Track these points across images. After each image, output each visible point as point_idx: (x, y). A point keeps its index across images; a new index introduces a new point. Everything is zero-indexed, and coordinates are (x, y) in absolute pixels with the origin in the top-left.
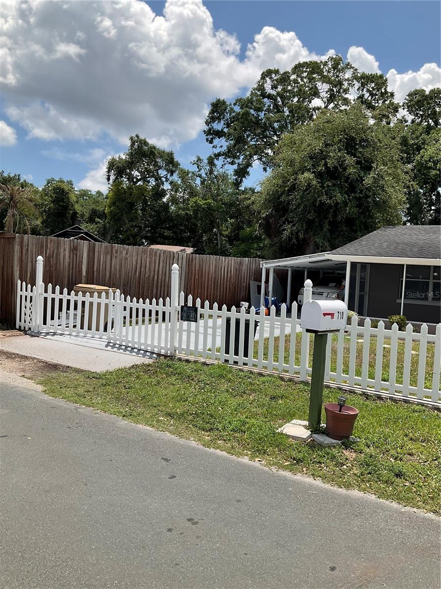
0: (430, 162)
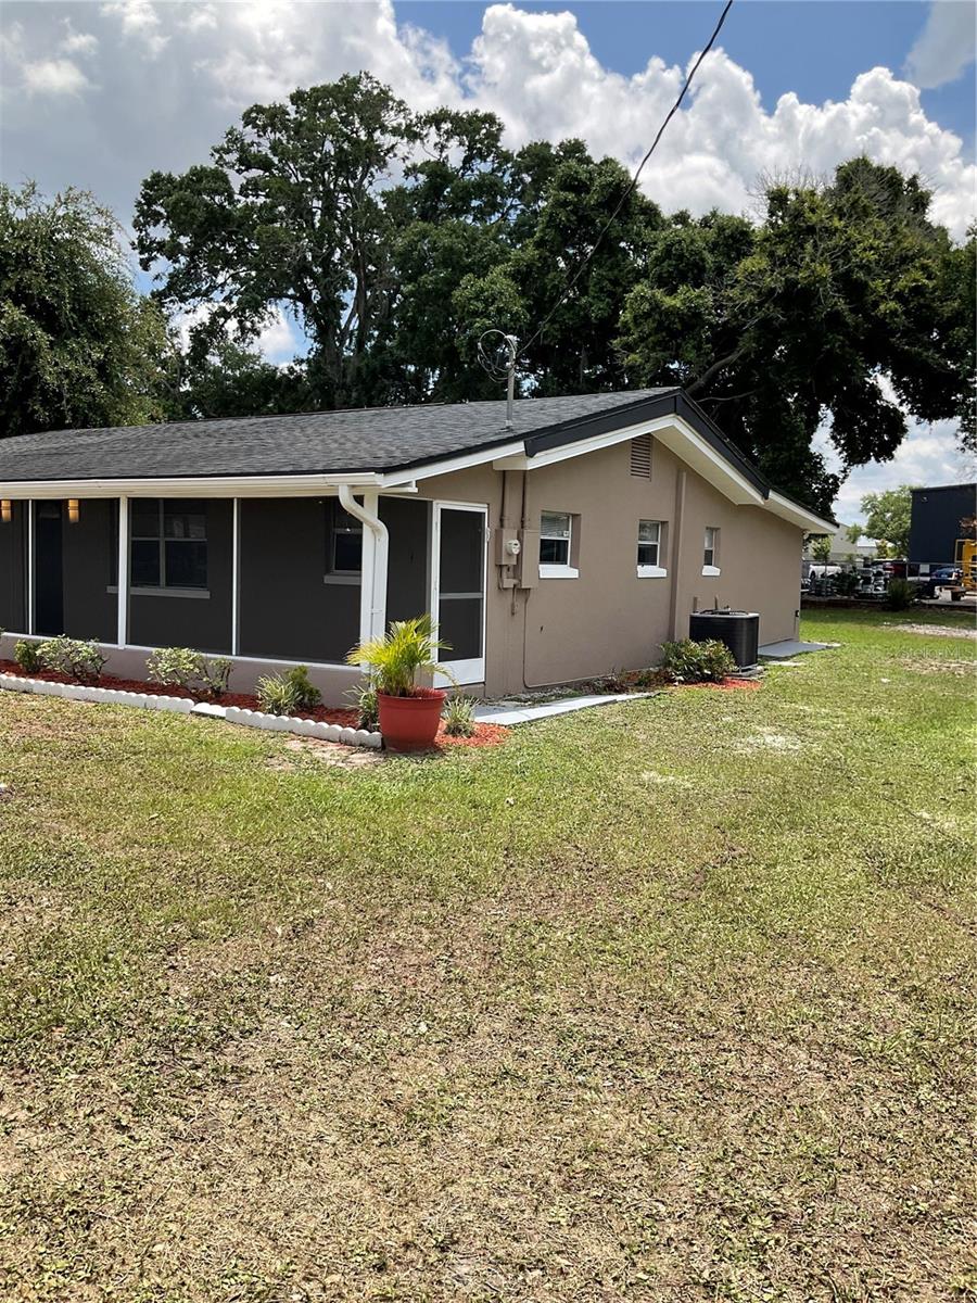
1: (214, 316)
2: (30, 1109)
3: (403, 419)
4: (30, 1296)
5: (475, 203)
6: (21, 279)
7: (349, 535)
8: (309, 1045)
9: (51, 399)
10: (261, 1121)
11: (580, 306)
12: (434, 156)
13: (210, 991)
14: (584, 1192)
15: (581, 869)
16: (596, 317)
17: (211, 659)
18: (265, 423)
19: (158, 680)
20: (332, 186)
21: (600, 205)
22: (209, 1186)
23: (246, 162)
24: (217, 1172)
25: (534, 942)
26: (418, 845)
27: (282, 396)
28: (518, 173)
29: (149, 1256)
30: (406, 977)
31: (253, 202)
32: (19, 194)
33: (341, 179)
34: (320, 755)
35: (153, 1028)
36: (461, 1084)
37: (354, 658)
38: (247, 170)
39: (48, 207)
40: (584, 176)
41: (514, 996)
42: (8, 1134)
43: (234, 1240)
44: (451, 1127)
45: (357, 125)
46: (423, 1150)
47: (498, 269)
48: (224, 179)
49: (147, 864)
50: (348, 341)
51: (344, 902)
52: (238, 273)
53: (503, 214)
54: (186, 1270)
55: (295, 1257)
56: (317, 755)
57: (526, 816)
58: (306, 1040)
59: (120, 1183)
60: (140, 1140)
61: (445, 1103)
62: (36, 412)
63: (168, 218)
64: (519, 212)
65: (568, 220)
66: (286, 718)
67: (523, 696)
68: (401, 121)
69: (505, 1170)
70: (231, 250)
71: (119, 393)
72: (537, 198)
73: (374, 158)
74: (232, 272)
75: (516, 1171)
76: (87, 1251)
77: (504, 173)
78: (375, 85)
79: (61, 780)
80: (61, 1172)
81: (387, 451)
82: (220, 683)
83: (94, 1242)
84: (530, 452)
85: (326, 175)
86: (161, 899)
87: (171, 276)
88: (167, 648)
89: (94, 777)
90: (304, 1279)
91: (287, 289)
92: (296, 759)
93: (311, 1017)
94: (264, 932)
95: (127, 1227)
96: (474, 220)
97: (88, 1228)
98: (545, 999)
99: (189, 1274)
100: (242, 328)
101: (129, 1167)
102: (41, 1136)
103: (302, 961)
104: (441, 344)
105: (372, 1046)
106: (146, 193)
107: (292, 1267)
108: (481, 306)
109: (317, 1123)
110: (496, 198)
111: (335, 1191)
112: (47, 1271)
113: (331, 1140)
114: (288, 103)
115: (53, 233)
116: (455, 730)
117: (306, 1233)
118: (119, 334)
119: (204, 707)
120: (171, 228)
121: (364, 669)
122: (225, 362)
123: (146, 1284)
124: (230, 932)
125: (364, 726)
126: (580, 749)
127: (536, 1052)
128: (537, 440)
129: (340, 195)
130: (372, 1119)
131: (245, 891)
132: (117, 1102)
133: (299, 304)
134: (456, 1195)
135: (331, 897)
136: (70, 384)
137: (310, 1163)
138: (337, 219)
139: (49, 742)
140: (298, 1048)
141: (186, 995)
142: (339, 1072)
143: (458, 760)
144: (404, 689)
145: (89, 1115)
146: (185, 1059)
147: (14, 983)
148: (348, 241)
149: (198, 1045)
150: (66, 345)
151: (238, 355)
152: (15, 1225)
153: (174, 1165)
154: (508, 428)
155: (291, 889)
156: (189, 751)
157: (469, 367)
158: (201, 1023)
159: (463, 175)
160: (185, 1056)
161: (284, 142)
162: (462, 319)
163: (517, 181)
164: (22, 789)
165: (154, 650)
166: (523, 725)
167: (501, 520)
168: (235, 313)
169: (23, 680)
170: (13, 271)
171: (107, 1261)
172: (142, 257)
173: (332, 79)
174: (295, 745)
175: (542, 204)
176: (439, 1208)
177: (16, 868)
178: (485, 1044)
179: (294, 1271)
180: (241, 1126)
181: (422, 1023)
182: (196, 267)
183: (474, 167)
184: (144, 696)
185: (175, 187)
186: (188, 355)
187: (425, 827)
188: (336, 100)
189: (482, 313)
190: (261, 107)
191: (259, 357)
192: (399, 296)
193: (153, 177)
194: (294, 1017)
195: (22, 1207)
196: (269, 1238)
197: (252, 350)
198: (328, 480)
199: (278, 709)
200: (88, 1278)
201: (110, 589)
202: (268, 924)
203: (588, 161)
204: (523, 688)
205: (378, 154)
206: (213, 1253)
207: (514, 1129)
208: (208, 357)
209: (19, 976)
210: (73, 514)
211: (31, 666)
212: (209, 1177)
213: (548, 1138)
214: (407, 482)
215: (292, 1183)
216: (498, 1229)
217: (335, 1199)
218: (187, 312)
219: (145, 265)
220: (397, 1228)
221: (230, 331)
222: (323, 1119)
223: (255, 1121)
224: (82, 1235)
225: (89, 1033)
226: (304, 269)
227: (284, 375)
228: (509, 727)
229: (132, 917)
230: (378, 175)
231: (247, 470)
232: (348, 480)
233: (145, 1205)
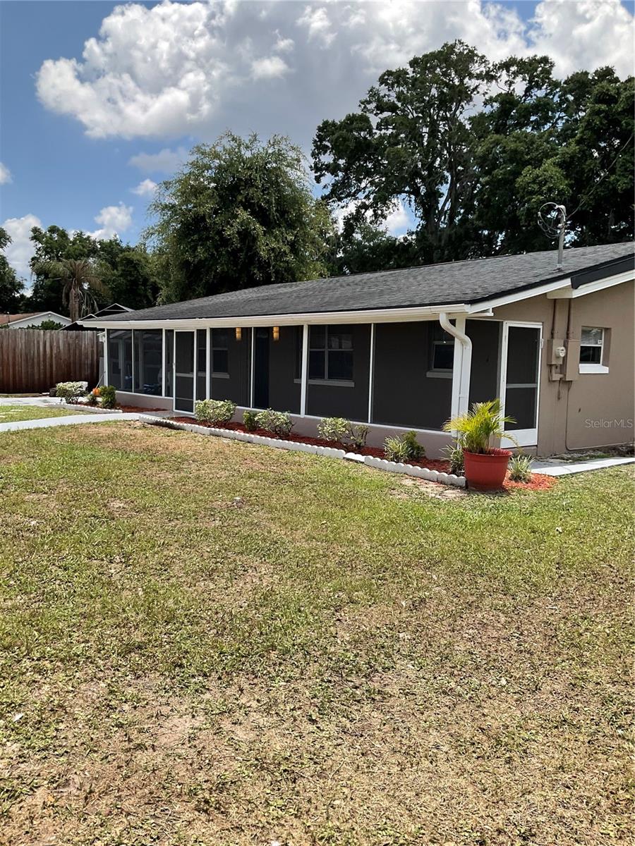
1: (359, 208)
2: (258, 701)
3: (483, 267)
4: (262, 820)
5: (533, 118)
6: (248, 194)
7: (444, 345)
8: (427, 683)
9: (263, 266)
10: (398, 730)
11: (610, 182)
12: (504, 89)
13: (362, 638)
14: (626, 815)
15: (614, 582)
16: (621, 189)
17: (355, 425)
18: (391, 274)
19: (324, 437)
20: (435, 117)
21: (624, 111)
22: (367, 767)
23: (381, 108)
24: (372, 759)
25: (581, 631)
26: (494, 556)
27: (399, 257)
28: (564, 95)
29: (332, 807)
30: (490, 645)
31: (385, 133)
32: (247, 142)
33: (441, 112)
34: (425, 489)
35: (329, 658)
36: (532, 724)
37: (447, 427)
38: (381, 113)
39: (263, 148)
40: (613, 92)
41: (568, 667)
42: (246, 715)
43: (384, 806)
44: (526, 753)
45: (453, 76)
46: (507, 766)
47: (549, 161)
48: (367, 120)
49: (321, 552)
50: (443, 218)
51: (445, 589)
52: (374, 180)
53: (553, 124)
54: (354, 820)
55: (424, 825)
56: (423, 489)
57: (572, 541)
58: (425, 679)
59: (312, 756)
60: (323, 730)
61: (522, 735)
62: (255, 274)
63: (332, 149)
64: (564, 121)
65: (601, 123)
66: (402, 465)
67: (565, 456)
68: (483, 69)
69: (567, 789)
70: (370, 165)
71: (302, 260)
72: (578, 110)
73: (463, 96)
74: (370, 179)
75: (575, 792)
76: (294, 797)
77: (554, 96)
78: (465, 47)
79: (270, 496)
80: (277, 744)
81: (473, 290)
82: (360, 440)
83: (298, 792)
84: (575, 286)
85: (432, 111)
86: (331, 575)
87: (333, 185)
88: (329, 418)
89: (289, 497)
90: (430, 841)
91: (405, 187)
92: (409, 492)
93: (428, 664)
94: (394, 603)
95: (318, 785)
96: (532, 130)
97: (294, 782)
98: (591, 672)
99: (356, 823)
100: (376, 215)
101: (318, 746)
102: (265, 719)
103: (419, 625)
104: (507, 215)
105: (469, 689)
106: (320, 134)
107: (422, 831)
108: (536, 187)
109: (434, 737)
110: (548, 113)
111: (449, 784)
112: (272, 806)
113: (445, 749)
114: (408, 67)
115: (266, 164)
116: (517, 478)
117: (430, 810)
118: (303, 224)
119: (351, 455)
120: (334, 155)
121: (453, 434)
122: (364, 237)
123: (330, 824)
124: (373, 601)
125: (454, 472)
126: (611, 496)
127: (586, 709)
128: (580, 277)
129: (441, 123)
130: (472, 739)
131: (381, 575)
132: (309, 703)
133: (412, 196)
134: (532, 802)
135: (436, 585)
136: (276, 256)
137: (431, 763)
138: (438, 138)
139: (263, 473)
140: (420, 683)
141: (348, 639)
142: (448, 704)
143: (518, 500)
144: (482, 449)
145: (293, 710)
146: (349, 681)
147: (247, 621)
148: (445, 152)
149: (357, 673)
150: (272, 232)
151: (372, 232)
152: (252, 773)
153: (345, 749)
154: (559, 269)
155: (410, 577)
156: (342, 482)
157: (527, 229)
158: (358, 659)
159: (525, 100)
160: (349, 679)
161: (405, 92)
162: (523, 197)
163: (563, 100)
164: (248, 501)
165: (322, 419)
166: (566, 476)
167: (552, 334)
168: (372, 206)
169: (247, 435)
170: (243, 189)
171: (305, 806)
172: (316, 175)
173: (437, 48)
174: (408, 482)
175: (582, 114)
176: (521, 809)
177: (247, 549)
178: (548, 698)
179: (424, 834)
180: (385, 730)
181: (503, 678)
182: (349, 178)
183: (533, 94)
184: (316, 447)
185: (336, 129)
186: (342, 234)
187: (498, 543)
188: (439, 61)
189: (537, 191)
190: (391, 71)
191: (386, 233)
192: (479, 185)
193: (323, 124)
194: (416, 662)
195: (256, 762)
196: (407, 809)
197: (381, 229)
198: (432, 310)
199: (397, 458)
200: (296, 814)
201: (296, 381)
202: (396, 598)
203: (617, 80)
204: (565, 450)
205: (467, 93)
206: (371, 812)
207: (572, 761)
208: (354, 235)
209: (249, 616)
210: (276, 335)
211: (252, 427)
212: (367, 761)
213: (598, 772)
214: (486, 309)
215: (420, 774)
216: (564, 832)
217: (448, 790)
218: (342, 207)
219: (318, 179)
220: (491, 817)
221: (368, 217)
222: (438, 734)
223: (394, 729)
224: (292, 786)
225: (291, 657)
226: (416, 173)
227: (401, 243)
228: (556, 477)
229: (314, 585)
230: (466, 107)
231: (380, 305)
232: (445, 309)
233: (328, 772)
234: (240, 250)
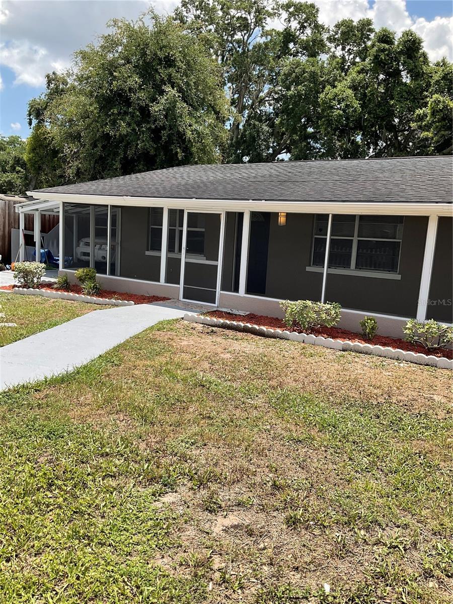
0: (335, 100)
47: (342, 84)
183: (305, 32)
201: (308, 269)
210: (283, 219)
234: (163, 128)
